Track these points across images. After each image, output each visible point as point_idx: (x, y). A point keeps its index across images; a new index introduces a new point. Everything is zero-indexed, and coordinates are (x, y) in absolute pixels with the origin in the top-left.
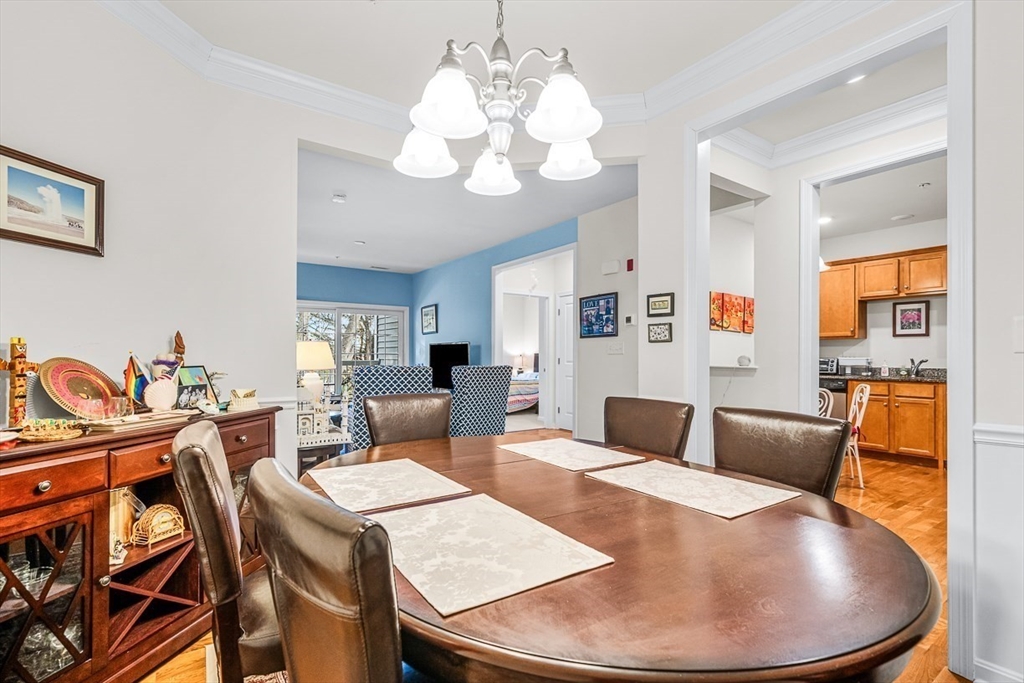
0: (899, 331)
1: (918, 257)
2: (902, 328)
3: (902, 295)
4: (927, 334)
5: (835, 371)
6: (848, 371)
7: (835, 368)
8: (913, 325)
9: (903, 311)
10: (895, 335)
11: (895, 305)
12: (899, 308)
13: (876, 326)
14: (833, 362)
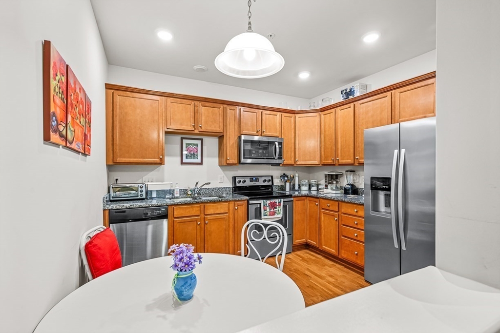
0: (185, 160)
1: (207, 104)
2: (187, 158)
3: (196, 131)
4: (201, 163)
5: (144, 197)
6: (154, 195)
7: (144, 193)
8: (194, 156)
9: (188, 145)
10: (182, 163)
11: (182, 139)
12: (185, 141)
13: (170, 155)
14: (141, 187)
